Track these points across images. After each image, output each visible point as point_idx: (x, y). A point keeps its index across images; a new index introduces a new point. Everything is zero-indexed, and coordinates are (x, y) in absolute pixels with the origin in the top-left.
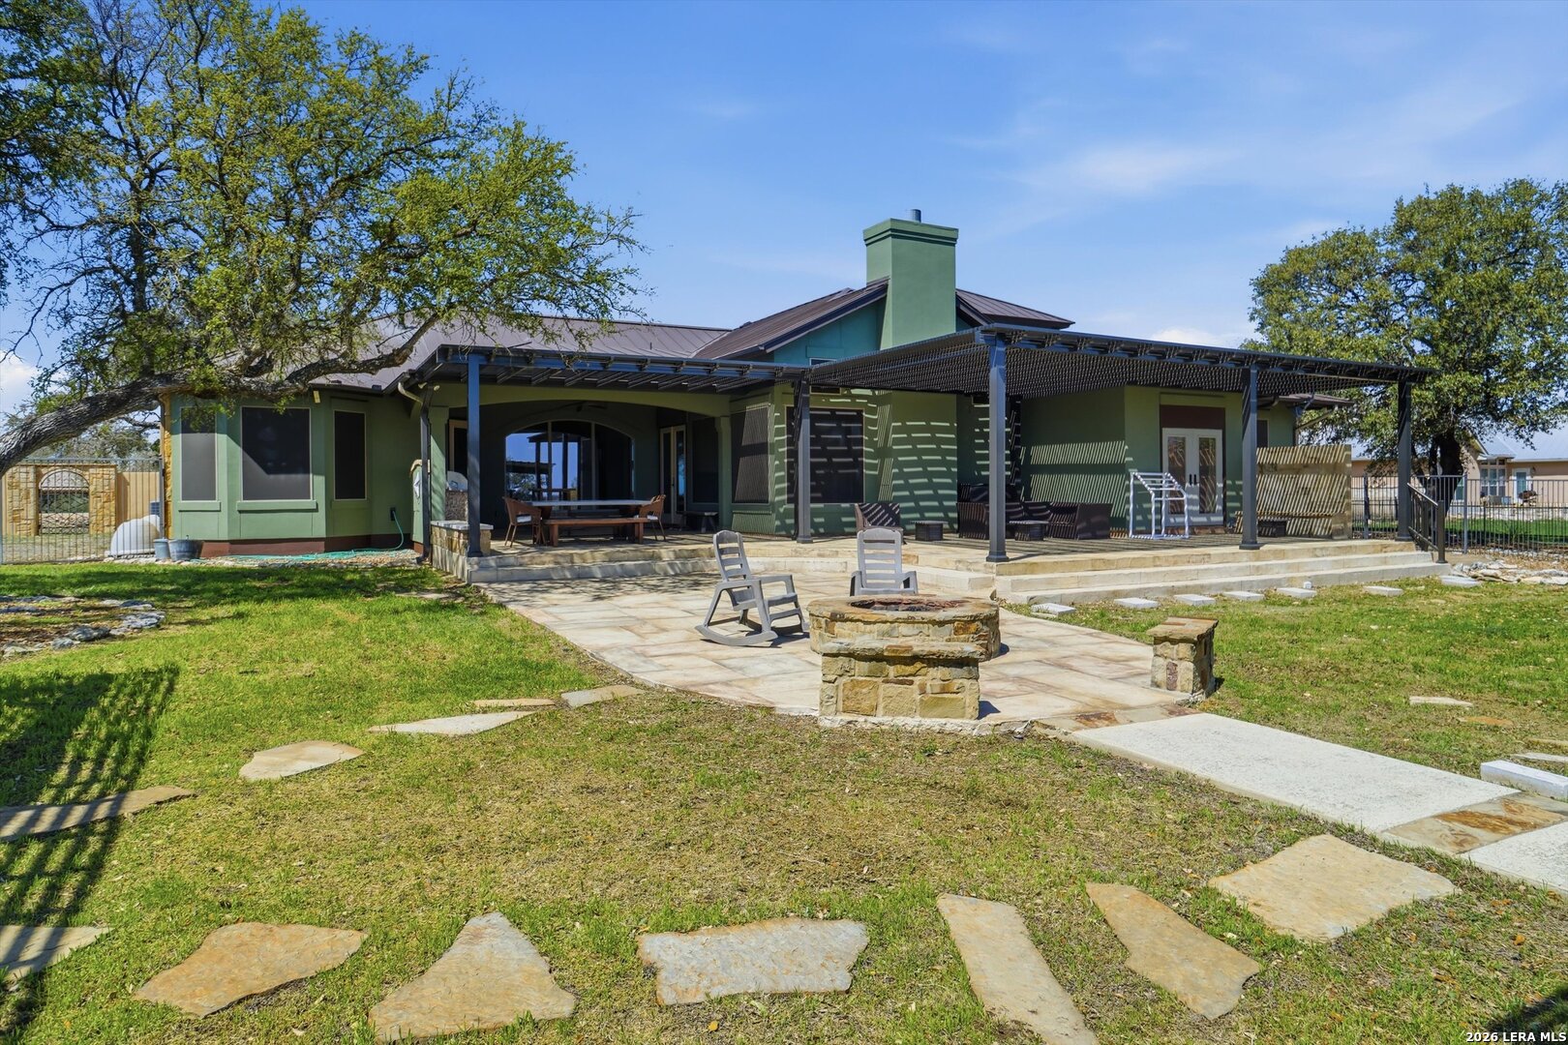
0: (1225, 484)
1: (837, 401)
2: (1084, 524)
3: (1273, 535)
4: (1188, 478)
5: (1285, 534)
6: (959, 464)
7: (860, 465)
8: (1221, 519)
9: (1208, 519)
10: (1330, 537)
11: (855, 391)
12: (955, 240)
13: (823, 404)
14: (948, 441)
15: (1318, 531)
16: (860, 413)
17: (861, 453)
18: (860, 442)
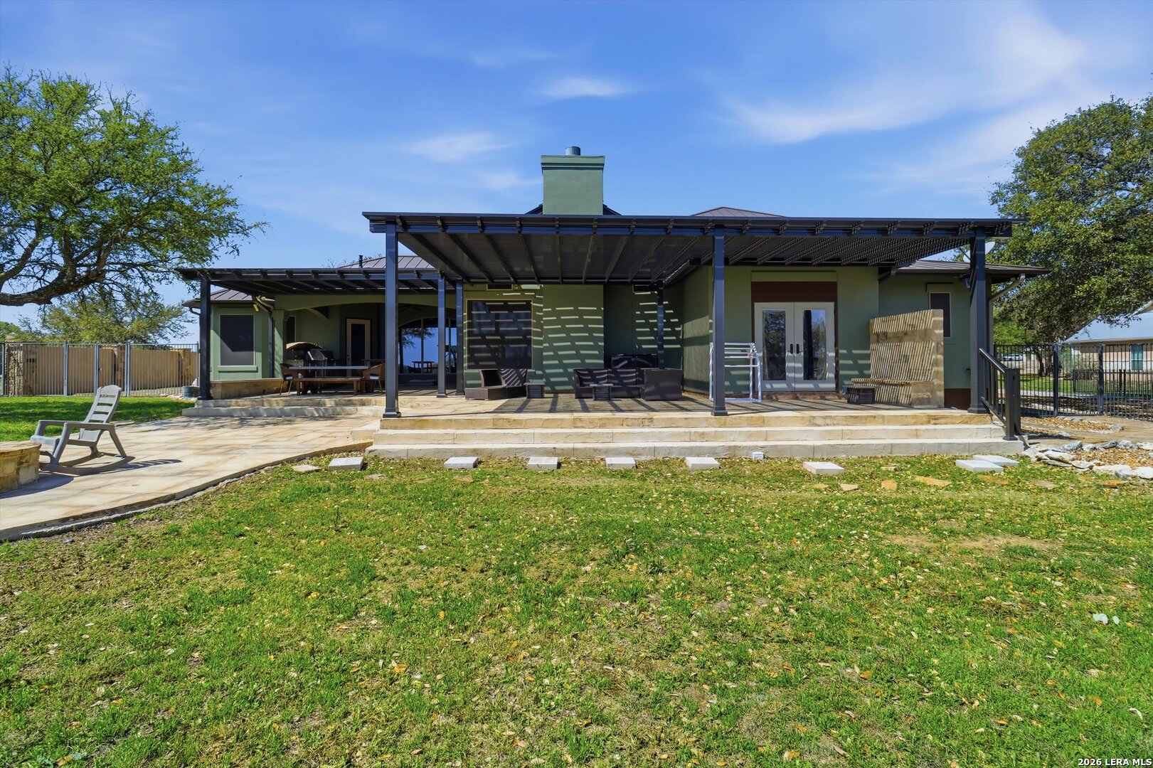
0: (837, 353)
1: (507, 294)
2: (652, 388)
3: (857, 403)
4: (788, 348)
5: (873, 402)
6: (606, 339)
7: (529, 342)
8: (833, 386)
9: (816, 386)
10: (910, 406)
11: (524, 287)
12: (603, 165)
13: (498, 297)
14: (597, 330)
15: (903, 400)
16: (528, 303)
17: (529, 333)
18: (529, 324)
